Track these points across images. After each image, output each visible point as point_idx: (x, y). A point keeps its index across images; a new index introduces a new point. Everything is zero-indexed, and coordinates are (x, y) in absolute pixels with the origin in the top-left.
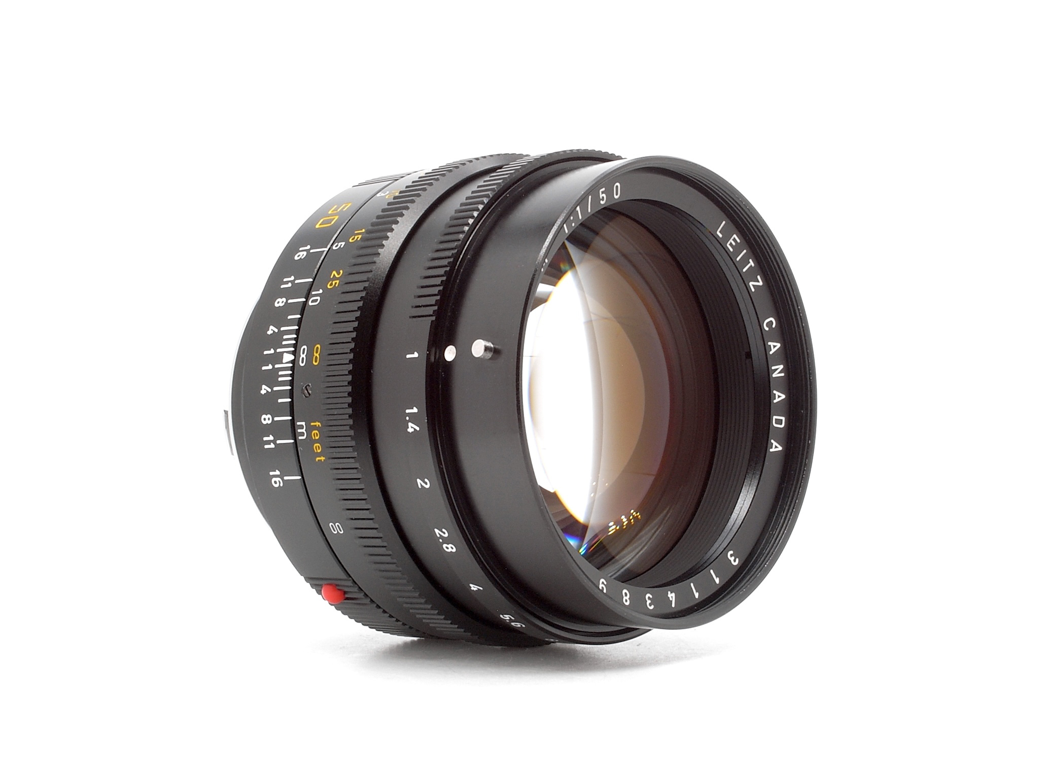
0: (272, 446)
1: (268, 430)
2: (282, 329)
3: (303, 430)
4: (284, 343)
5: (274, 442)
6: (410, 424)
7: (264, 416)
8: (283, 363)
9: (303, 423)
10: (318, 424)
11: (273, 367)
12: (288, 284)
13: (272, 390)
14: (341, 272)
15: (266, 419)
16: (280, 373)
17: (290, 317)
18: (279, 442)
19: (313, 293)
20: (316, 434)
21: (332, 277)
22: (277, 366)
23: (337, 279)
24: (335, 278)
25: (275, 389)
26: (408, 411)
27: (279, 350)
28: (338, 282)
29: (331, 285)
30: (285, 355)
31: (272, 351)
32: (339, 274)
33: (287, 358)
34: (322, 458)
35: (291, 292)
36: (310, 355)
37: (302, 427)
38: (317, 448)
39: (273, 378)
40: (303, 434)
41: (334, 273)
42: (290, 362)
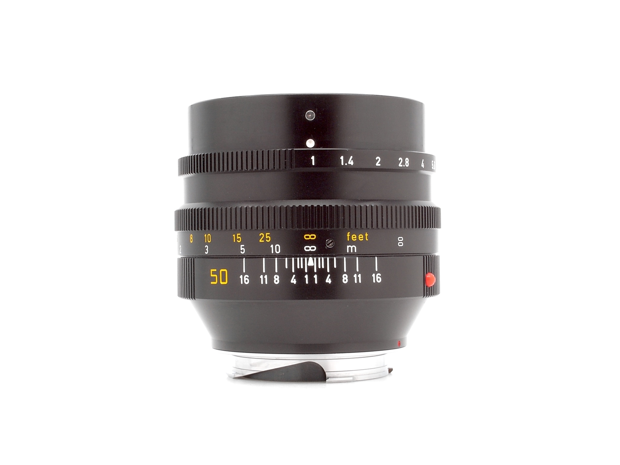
0: (360, 276)
1: (351, 279)
2: (293, 271)
3: (352, 247)
4: (302, 267)
5: (357, 274)
6: (349, 163)
7: (344, 281)
8: (314, 266)
9: (348, 247)
10: (348, 235)
11: (316, 273)
12: (265, 278)
13: (329, 273)
14: (260, 235)
15: (345, 279)
16: (319, 267)
17: (286, 267)
18: (358, 270)
19: (272, 252)
20: (354, 238)
21: (263, 241)
22: (315, 271)
23: (265, 236)
24: (265, 239)
25: (328, 271)
26: (342, 164)
27: (306, 271)
28: (267, 234)
29: (268, 239)
30: (309, 265)
31: (306, 276)
32: (262, 235)
33: (311, 262)
34: (366, 235)
35: (271, 273)
36: (310, 243)
37: (350, 248)
38: (361, 237)
39: (322, 273)
40: (354, 248)
41: (260, 241)
42: (313, 260)
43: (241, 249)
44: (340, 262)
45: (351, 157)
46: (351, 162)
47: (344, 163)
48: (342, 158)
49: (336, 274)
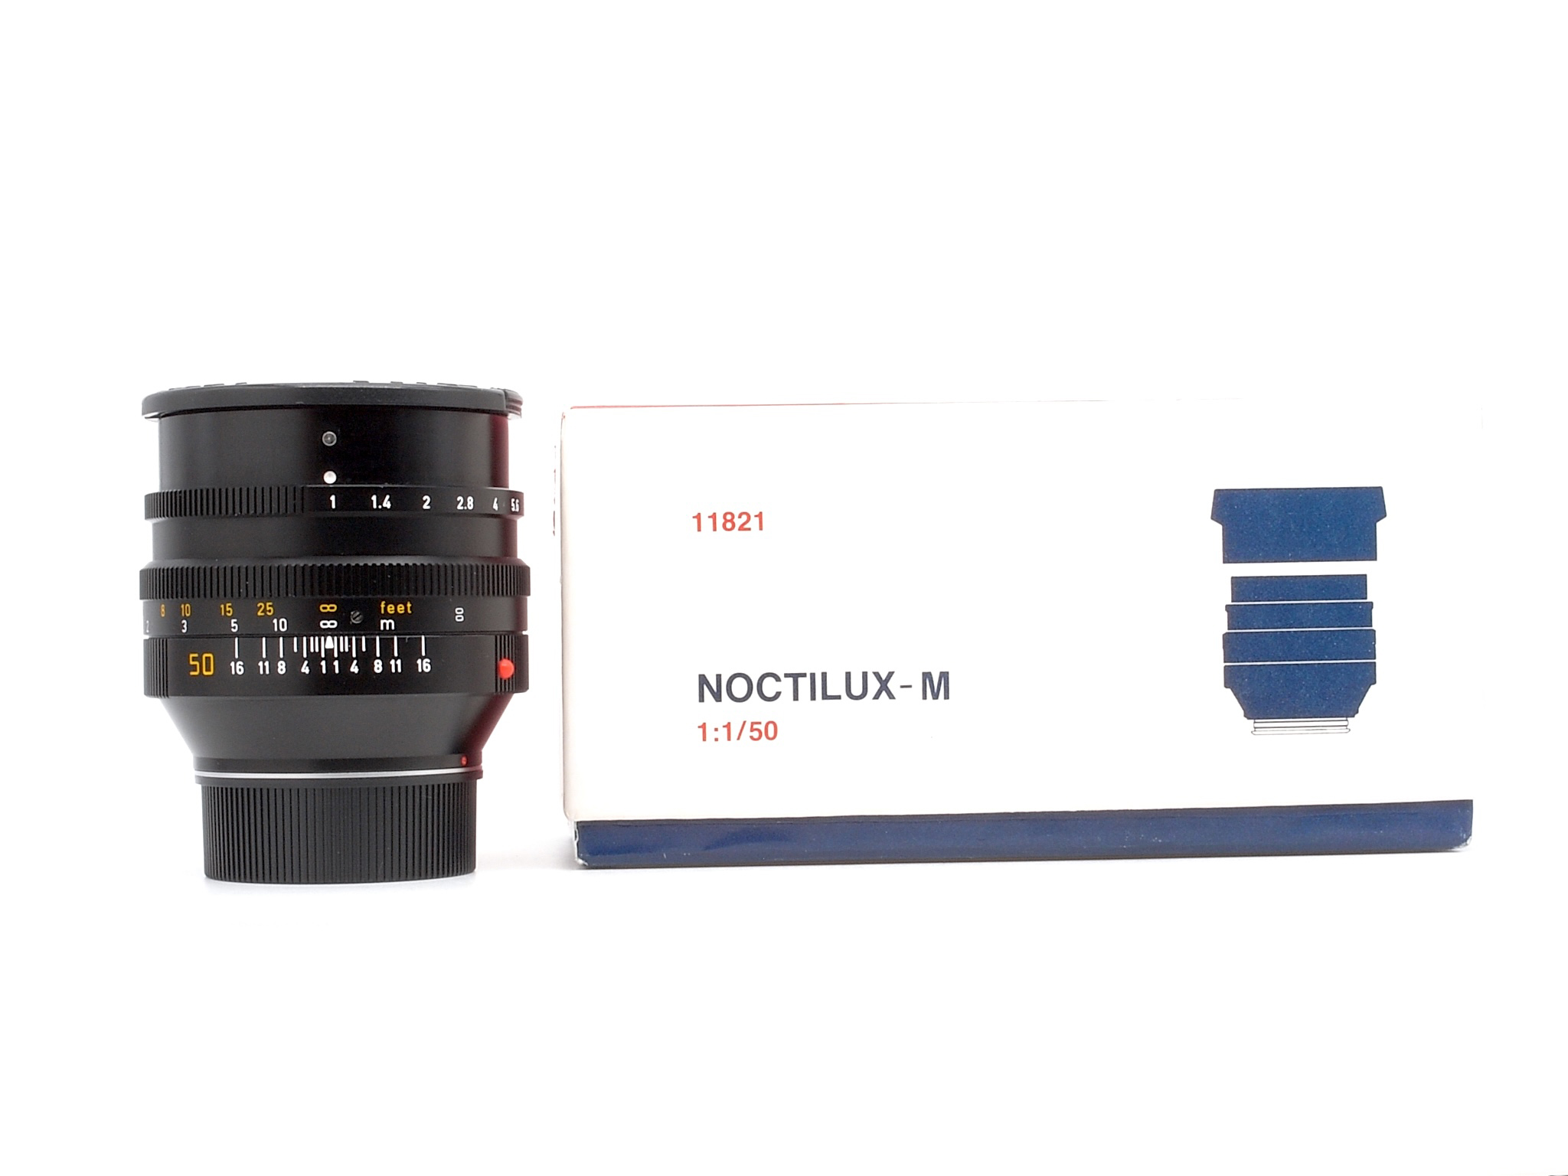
0: (399, 662)
1: (386, 666)
2: (305, 656)
3: (388, 622)
4: (317, 650)
5: (396, 660)
6: (384, 505)
7: (376, 670)
8: (334, 648)
9: (382, 622)
10: (383, 606)
11: (336, 659)
12: (265, 666)
13: (355, 659)
14: (259, 605)
15: (378, 666)
16: (342, 650)
17: (295, 650)
18: (396, 655)
19: (276, 630)
20: (391, 609)
21: (263, 614)
22: (336, 655)
23: (265, 606)
24: (265, 611)
25: (354, 655)
26: (375, 506)
27: (323, 655)
28: (268, 604)
29: (270, 611)
30: (327, 647)
31: (323, 663)
32: (261, 606)
33: (330, 643)
34: (409, 605)
35: (273, 659)
36: (329, 616)
37: (385, 624)
38: (401, 609)
39: (345, 658)
40: (390, 624)
41: (259, 614)
42: (333, 639)
43: (233, 625)
44: (371, 644)
45: (388, 497)
46: (387, 504)
47: (377, 505)
48: (374, 498)
49: (365, 660)
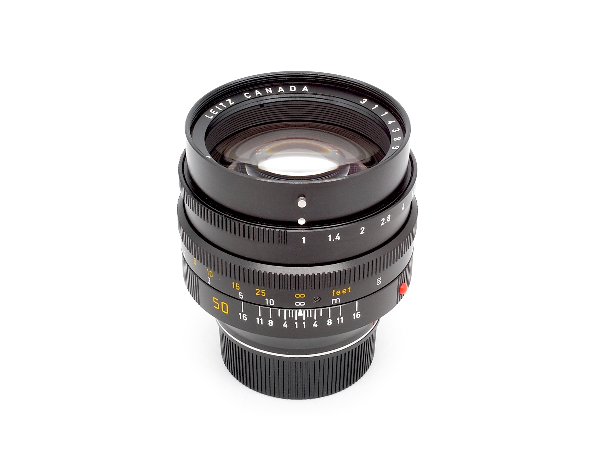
0: (342, 318)
1: (334, 321)
2: (285, 319)
3: (336, 300)
4: (293, 316)
5: (340, 317)
6: (336, 239)
7: (328, 324)
8: (303, 316)
10: (333, 292)
11: (304, 321)
12: (261, 321)
13: (316, 320)
14: (257, 290)
15: (330, 322)
16: (308, 316)
17: (279, 316)
18: (340, 315)
19: (267, 304)
20: (338, 293)
21: (259, 295)
22: (304, 319)
23: (261, 291)
24: (260, 293)
25: (315, 319)
26: (330, 240)
27: (296, 319)
28: (262, 290)
29: (263, 294)
30: (298, 315)
31: (296, 323)
32: (258, 291)
33: (300, 313)
34: (349, 288)
35: (266, 318)
36: (300, 300)
37: (334, 301)
38: (344, 291)
39: (310, 321)
40: (338, 300)
41: (257, 294)
42: (303, 311)
43: (240, 295)
44: (326, 313)
45: (338, 234)
46: (338, 238)
47: (332, 240)
48: (330, 236)
49: (322, 321)
